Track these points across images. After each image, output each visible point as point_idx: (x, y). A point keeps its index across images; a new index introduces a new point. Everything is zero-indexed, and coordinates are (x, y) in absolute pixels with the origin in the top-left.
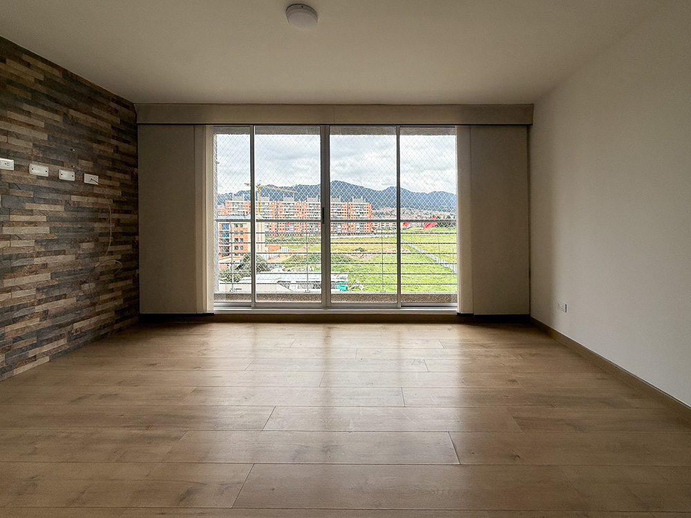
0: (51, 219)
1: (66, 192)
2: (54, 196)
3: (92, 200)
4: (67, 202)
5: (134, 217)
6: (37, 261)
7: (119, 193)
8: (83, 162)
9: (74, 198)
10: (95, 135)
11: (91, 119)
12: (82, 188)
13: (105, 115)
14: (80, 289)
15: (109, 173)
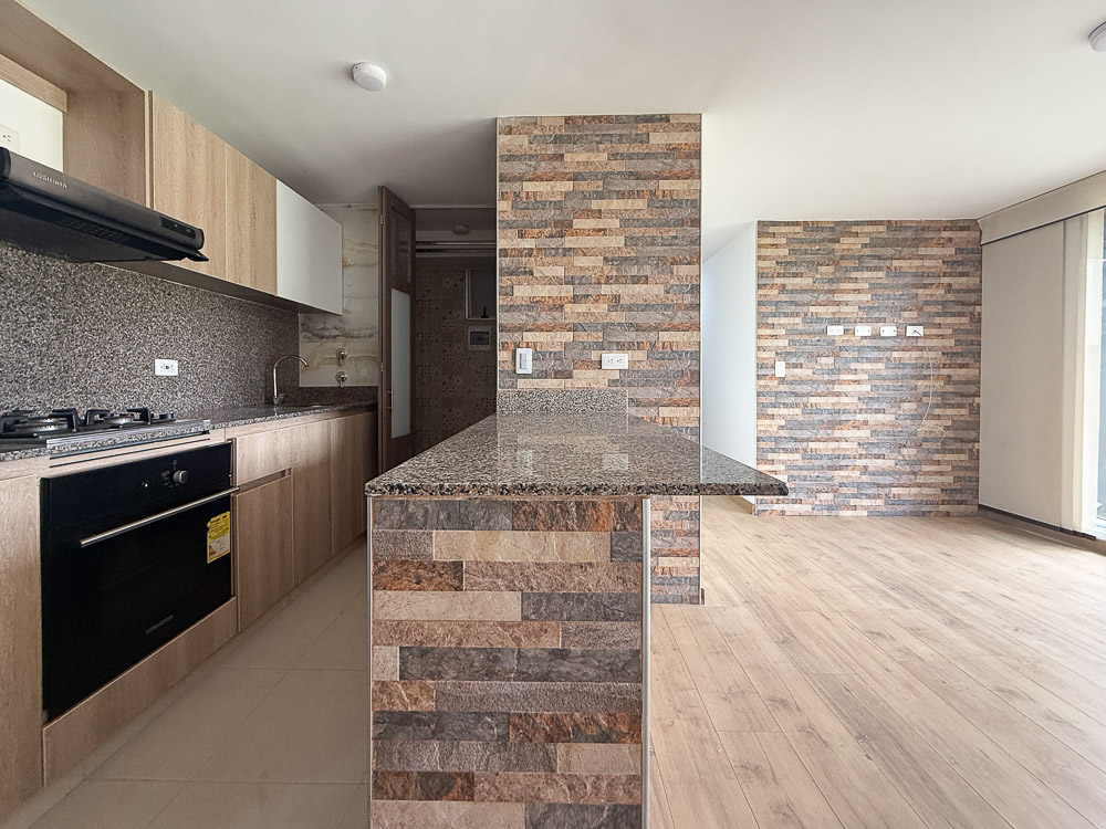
0: (873, 377)
1: (887, 349)
2: (875, 354)
3: (915, 354)
4: (888, 359)
8: (906, 314)
9: (895, 354)
10: (921, 279)
11: (917, 263)
12: (904, 343)
13: (936, 251)
14: (900, 452)
15: (938, 320)
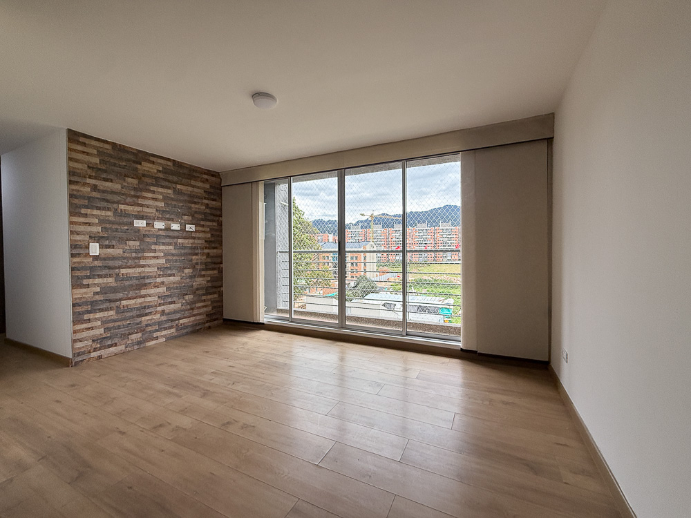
0: (167, 254)
1: (174, 237)
2: (168, 240)
3: (191, 241)
4: (176, 244)
5: (219, 251)
6: (159, 280)
7: (209, 235)
8: (186, 217)
9: (180, 241)
10: (193, 199)
11: (190, 189)
12: (185, 234)
13: (200, 184)
14: (184, 298)
15: (202, 223)
